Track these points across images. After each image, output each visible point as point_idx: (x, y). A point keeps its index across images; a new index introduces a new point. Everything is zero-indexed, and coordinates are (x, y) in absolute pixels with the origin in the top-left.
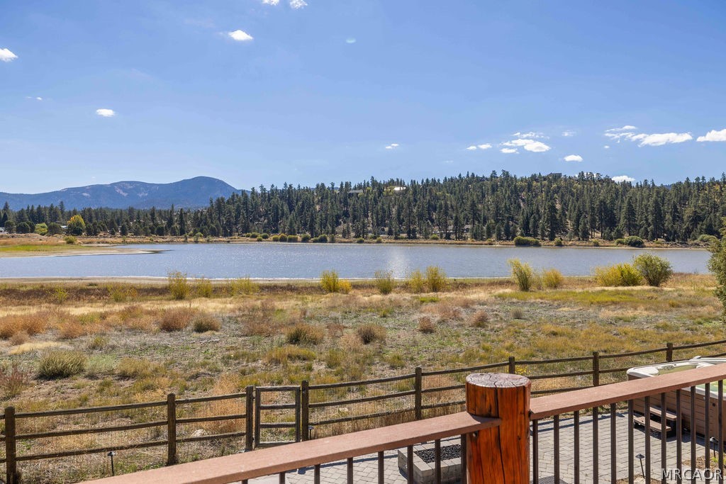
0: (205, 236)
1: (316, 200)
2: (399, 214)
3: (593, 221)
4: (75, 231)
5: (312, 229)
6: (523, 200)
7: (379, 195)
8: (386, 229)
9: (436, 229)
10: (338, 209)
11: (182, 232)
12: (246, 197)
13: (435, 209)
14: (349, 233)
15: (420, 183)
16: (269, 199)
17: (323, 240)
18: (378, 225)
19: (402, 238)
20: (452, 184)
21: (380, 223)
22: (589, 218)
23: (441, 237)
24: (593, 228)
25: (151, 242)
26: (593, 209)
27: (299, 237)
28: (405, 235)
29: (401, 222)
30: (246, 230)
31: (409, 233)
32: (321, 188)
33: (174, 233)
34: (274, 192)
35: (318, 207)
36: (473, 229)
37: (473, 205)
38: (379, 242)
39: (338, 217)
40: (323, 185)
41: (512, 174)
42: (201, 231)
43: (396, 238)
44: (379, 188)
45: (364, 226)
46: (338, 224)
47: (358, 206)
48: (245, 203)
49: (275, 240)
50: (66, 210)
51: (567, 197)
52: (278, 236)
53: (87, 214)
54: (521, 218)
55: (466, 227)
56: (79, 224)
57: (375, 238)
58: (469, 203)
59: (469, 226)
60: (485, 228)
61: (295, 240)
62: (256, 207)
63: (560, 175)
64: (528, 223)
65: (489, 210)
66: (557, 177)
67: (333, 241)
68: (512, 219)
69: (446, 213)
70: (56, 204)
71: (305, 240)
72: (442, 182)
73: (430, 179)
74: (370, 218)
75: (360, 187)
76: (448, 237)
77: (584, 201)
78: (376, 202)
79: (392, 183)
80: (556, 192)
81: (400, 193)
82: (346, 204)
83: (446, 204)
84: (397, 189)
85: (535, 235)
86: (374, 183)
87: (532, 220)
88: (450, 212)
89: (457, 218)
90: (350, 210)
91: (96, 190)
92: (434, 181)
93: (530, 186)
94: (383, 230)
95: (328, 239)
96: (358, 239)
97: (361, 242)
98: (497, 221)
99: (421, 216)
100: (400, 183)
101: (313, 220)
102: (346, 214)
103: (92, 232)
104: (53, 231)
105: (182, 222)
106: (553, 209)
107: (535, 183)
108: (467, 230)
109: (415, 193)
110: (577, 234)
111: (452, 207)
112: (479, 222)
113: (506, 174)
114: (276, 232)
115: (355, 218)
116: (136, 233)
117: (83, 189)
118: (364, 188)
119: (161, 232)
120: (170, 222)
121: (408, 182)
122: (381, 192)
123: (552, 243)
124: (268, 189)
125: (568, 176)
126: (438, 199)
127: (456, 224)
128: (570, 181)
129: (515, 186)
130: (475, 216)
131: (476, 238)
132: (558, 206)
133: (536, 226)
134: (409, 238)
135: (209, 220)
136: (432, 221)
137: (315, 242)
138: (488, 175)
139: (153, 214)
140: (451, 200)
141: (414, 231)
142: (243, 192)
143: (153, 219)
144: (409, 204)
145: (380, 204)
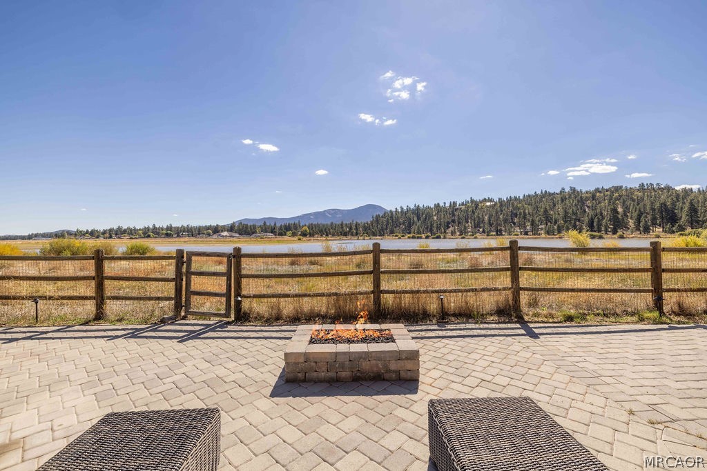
0: (369, 236)
1: (434, 213)
2: (489, 220)
3: (654, 219)
4: (304, 235)
5: (431, 231)
6: (588, 207)
7: (476, 209)
8: (481, 230)
9: (517, 229)
10: (448, 218)
11: (357, 234)
12: (392, 213)
13: (516, 216)
14: (455, 233)
15: (505, 200)
16: (406, 214)
17: (438, 237)
18: (475, 227)
19: (492, 235)
20: (528, 199)
21: (477, 226)
22: (649, 217)
23: (521, 234)
24: (654, 224)
25: (340, 239)
26: (653, 210)
27: (423, 236)
28: (494, 233)
29: (491, 225)
30: (392, 232)
31: (497, 232)
32: (437, 206)
33: (352, 235)
34: (409, 210)
35: (435, 218)
36: (546, 228)
37: (546, 211)
38: (476, 238)
39: (448, 223)
40: (438, 204)
41: (578, 189)
42: (367, 233)
43: (488, 235)
44: (476, 204)
45: (465, 228)
46: (448, 227)
47: (461, 216)
48: (391, 217)
49: (409, 238)
50: (301, 225)
51: (628, 203)
52: (411, 235)
53: (311, 227)
54: (586, 219)
55: (540, 227)
56: (306, 231)
57: (473, 235)
58: (542, 210)
59: (543, 226)
60: (556, 227)
61: (421, 238)
62: (397, 219)
63: (621, 187)
64: (593, 222)
65: (559, 214)
66: (618, 189)
67: (445, 238)
68: (579, 220)
69: (525, 218)
70: (297, 222)
71: (427, 237)
72: (521, 198)
73: (513, 196)
74: (469, 223)
75: (463, 204)
76: (526, 233)
77: (645, 205)
78: (473, 212)
79: (485, 200)
80: (617, 199)
81: (490, 206)
82: (454, 215)
83: (524, 213)
84: (488, 204)
85: (599, 231)
86: (472, 201)
87: (596, 220)
88: (528, 217)
89: (533, 220)
90: (456, 218)
91: (317, 214)
92: (515, 197)
93: (594, 197)
94: (479, 230)
95: (442, 237)
96: (462, 236)
97: (463, 238)
98: (565, 222)
99: (506, 221)
100: (490, 200)
101: (432, 226)
102: (453, 221)
103: (312, 235)
104: (294, 235)
105: (357, 229)
106: (615, 211)
107: (598, 194)
108: (542, 229)
109: (501, 205)
110: (639, 230)
111: (529, 213)
112: (551, 223)
113: (573, 189)
114: (410, 233)
115: (459, 223)
116: (333, 235)
117: (310, 214)
118: (466, 205)
119: (345, 234)
120: (351, 229)
121: (496, 199)
122: (477, 207)
123: (615, 236)
124: (405, 208)
125: (629, 187)
126: (519, 209)
127: (532, 225)
128: (630, 191)
129: (581, 197)
130: (548, 219)
131: (548, 234)
132: (620, 210)
133: (599, 225)
134: (497, 235)
135: (371, 227)
136: (514, 224)
137: (433, 238)
138: (558, 191)
139: (342, 225)
140: (529, 209)
141: (501, 230)
142: (391, 211)
143: (342, 227)
144: (497, 213)
145: (476, 214)
